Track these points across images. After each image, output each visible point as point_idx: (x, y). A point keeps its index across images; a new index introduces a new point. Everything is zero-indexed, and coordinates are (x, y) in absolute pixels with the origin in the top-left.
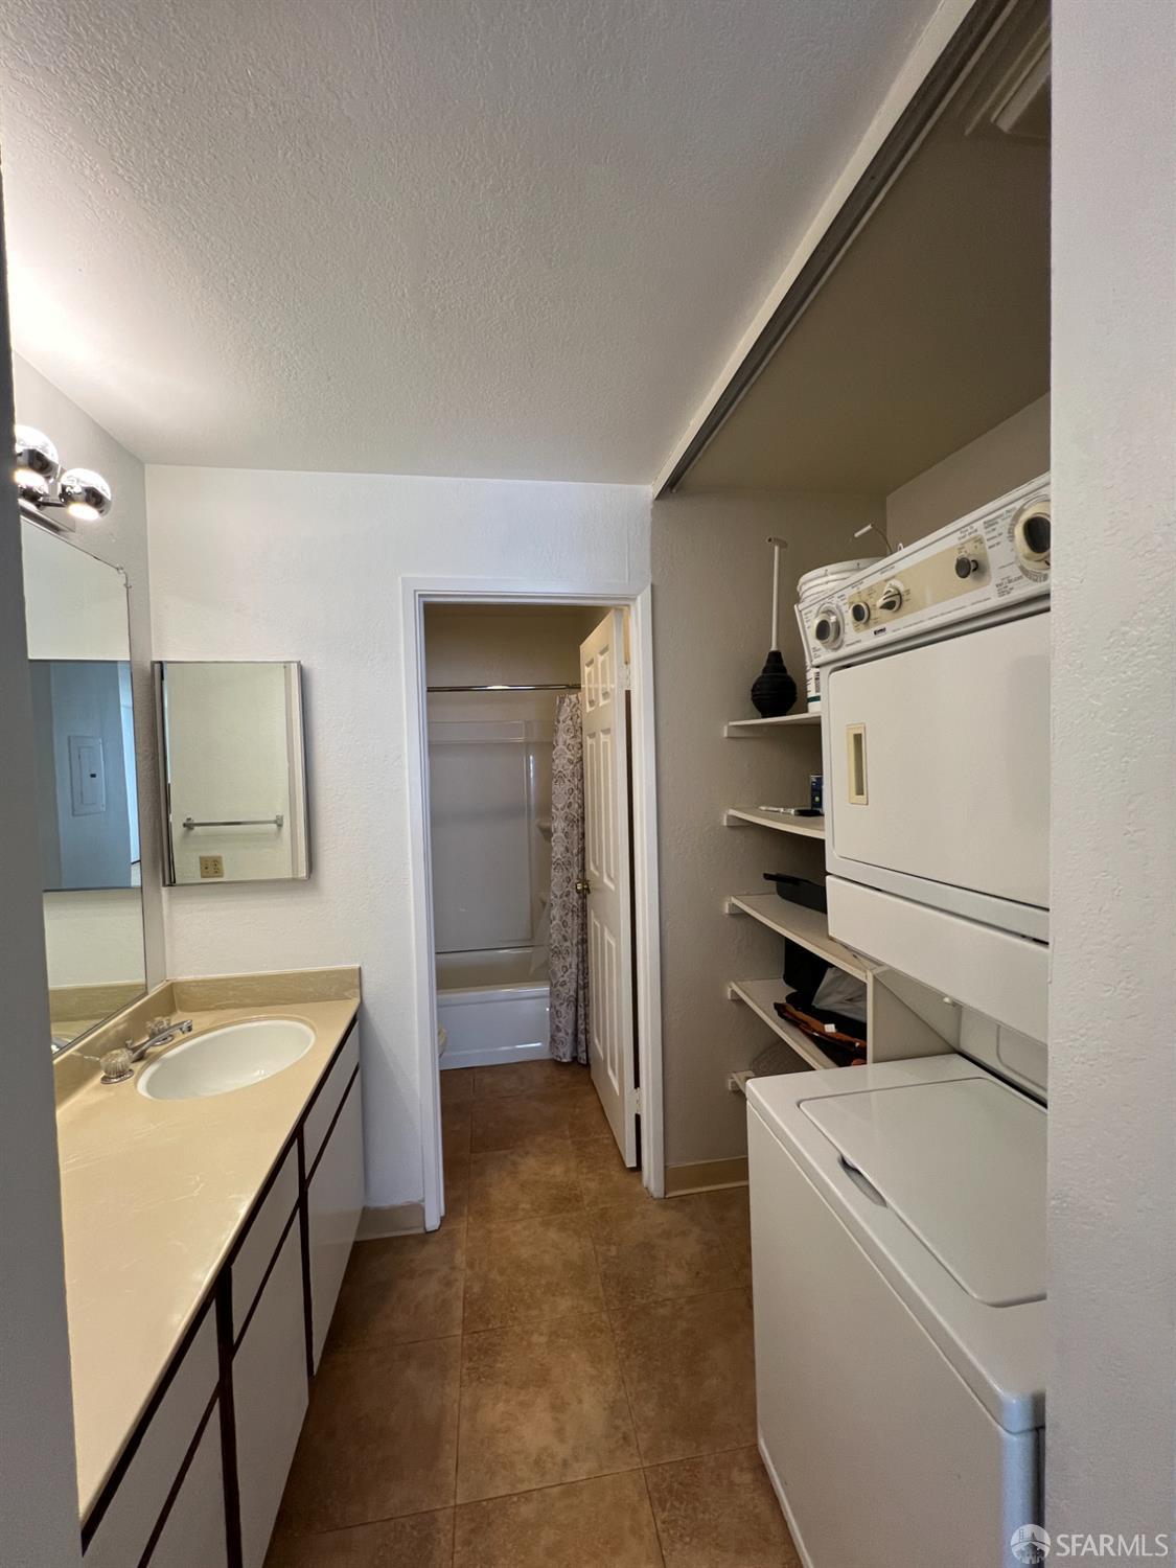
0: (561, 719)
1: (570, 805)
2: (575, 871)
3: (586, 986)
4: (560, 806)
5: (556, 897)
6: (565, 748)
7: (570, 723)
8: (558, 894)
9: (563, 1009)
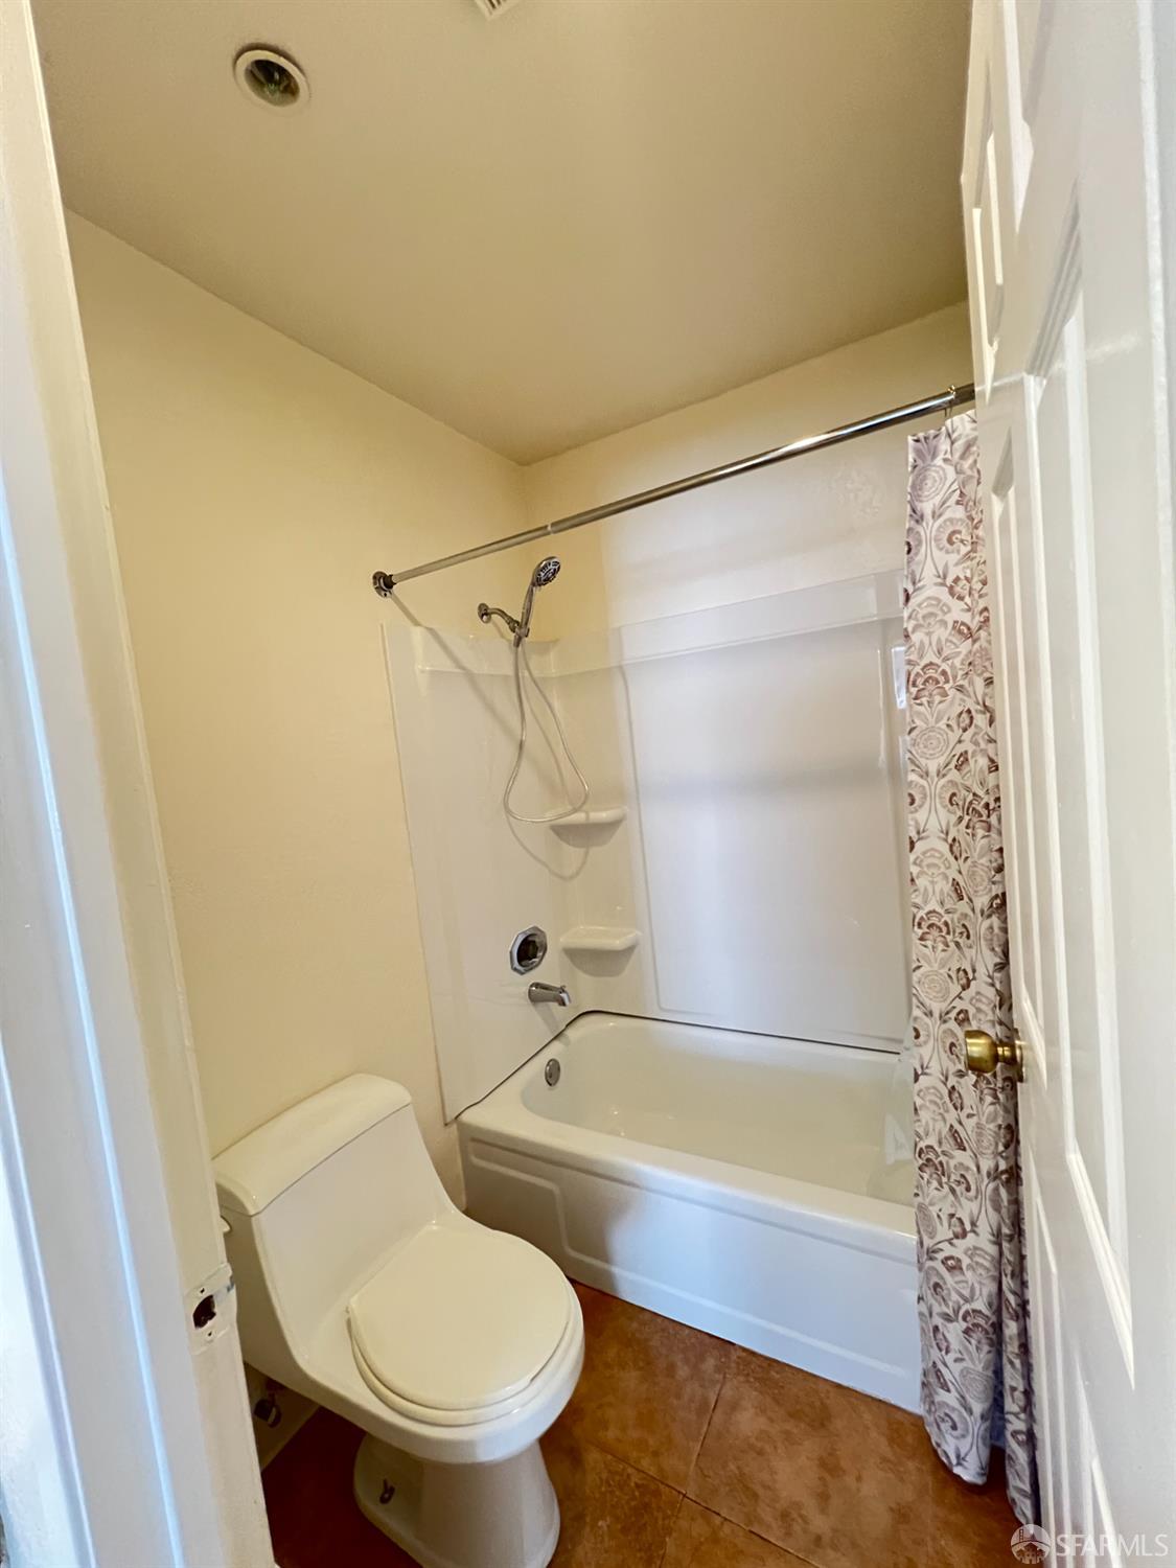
0: (927, 507)
1: (963, 761)
2: (983, 989)
3: (1020, 1272)
4: (933, 767)
5: (930, 1014)
6: (943, 594)
7: (959, 513)
8: (937, 1007)
9: (954, 1332)
